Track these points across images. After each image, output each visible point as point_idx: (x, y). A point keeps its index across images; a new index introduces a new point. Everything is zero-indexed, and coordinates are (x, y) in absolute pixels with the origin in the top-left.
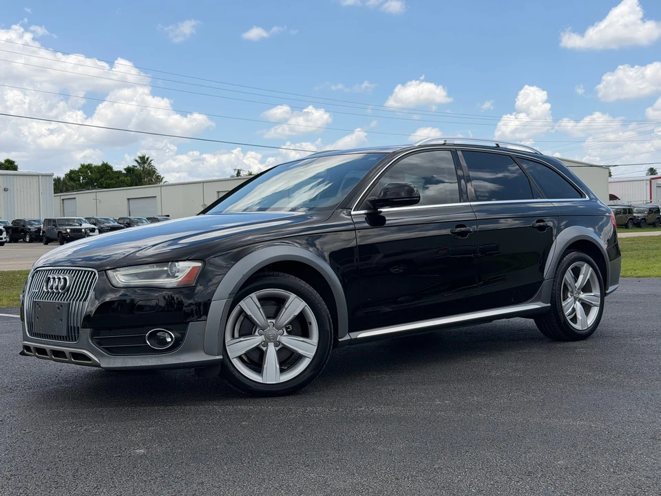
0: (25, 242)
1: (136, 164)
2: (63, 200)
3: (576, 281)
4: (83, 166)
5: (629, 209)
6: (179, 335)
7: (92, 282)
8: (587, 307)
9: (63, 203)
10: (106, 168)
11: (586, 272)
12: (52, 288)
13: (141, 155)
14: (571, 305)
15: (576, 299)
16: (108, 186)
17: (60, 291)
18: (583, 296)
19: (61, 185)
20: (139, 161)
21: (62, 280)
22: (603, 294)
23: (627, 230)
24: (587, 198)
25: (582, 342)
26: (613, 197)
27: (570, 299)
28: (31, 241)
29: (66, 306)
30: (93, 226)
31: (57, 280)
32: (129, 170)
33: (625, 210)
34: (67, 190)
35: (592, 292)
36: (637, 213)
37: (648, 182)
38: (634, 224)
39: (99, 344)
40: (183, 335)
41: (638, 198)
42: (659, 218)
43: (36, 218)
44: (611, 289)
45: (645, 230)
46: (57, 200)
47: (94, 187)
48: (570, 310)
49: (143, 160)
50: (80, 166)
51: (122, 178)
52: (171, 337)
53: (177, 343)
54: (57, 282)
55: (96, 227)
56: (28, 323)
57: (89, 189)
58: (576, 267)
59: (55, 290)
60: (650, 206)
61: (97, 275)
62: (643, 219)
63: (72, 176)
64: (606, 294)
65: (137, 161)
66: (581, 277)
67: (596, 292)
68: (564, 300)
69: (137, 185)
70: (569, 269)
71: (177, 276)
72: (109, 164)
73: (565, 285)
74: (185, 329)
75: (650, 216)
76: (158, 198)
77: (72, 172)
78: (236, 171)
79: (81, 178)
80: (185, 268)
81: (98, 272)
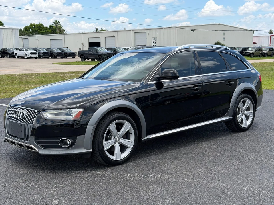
0: (7, 57)
1: (53, 24)
2: (23, 39)
3: (243, 106)
4: (31, 24)
5: (261, 49)
6: (73, 141)
7: (35, 116)
8: (247, 117)
9: (23, 40)
10: (41, 26)
11: (248, 102)
12: (17, 116)
13: (56, 20)
14: (240, 117)
15: (243, 114)
16: (42, 34)
17: (21, 118)
18: (246, 112)
19: (22, 32)
20: (55, 22)
21: (22, 113)
22: (255, 111)
23: (259, 58)
24: (250, 69)
25: (244, 132)
26: (254, 43)
27: (240, 114)
28: (10, 57)
29: (24, 125)
30: (36, 52)
31: (19, 113)
32: (51, 27)
33: (259, 49)
34: (25, 35)
35: (250, 111)
36: (264, 51)
37: (270, 37)
38: (263, 55)
39: (38, 143)
40: (75, 141)
41: (265, 44)
42: (273, 53)
43: (12, 47)
44: (258, 108)
45: (267, 58)
46: (20, 39)
47: (36, 34)
48: (240, 119)
49: (57, 22)
50: (30, 25)
51: (48, 30)
52: (69, 142)
53: (72, 144)
54: (19, 114)
55: (37, 52)
56: (7, 129)
57: (34, 35)
58: (244, 100)
59: (19, 117)
60: (270, 47)
61: (37, 113)
62: (266, 53)
63: (27, 29)
64: (256, 111)
65: (54, 22)
66: (246, 105)
67: (252, 111)
68: (238, 115)
69: (54, 34)
70: (241, 101)
71: (72, 115)
72: (42, 24)
73: (239, 108)
74: (76, 138)
75: (269, 52)
76: (63, 40)
77: (26, 27)
78: (96, 28)
79: (31, 30)
80: (76, 112)
81: (37, 111)
